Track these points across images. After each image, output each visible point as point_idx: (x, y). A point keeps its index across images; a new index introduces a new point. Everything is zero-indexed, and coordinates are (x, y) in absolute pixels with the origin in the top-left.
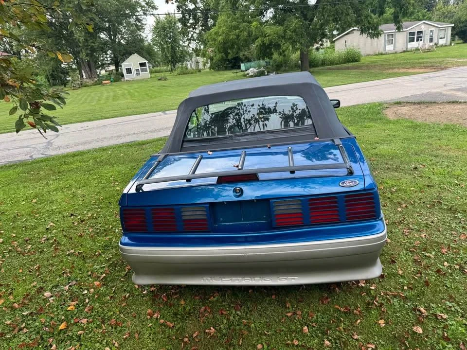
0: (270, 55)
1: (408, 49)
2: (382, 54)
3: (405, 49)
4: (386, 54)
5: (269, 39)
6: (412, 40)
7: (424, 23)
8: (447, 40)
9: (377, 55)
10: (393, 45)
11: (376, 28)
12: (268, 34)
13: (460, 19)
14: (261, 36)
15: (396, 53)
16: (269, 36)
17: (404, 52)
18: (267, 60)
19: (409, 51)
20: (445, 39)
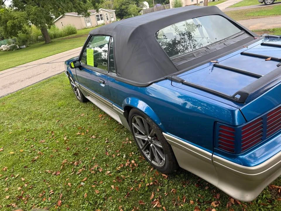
0: (15, 34)
1: (99, 25)
2: (86, 29)
3: (97, 25)
4: (88, 28)
5: (18, 21)
6: (99, 20)
7: (101, 10)
8: (114, 19)
9: (83, 29)
10: (90, 23)
11: (86, 11)
12: (16, 17)
13: (116, 7)
14: (11, 19)
15: (93, 27)
16: (17, 18)
17: (97, 26)
18: (14, 38)
19: (99, 26)
20: (113, 18)
